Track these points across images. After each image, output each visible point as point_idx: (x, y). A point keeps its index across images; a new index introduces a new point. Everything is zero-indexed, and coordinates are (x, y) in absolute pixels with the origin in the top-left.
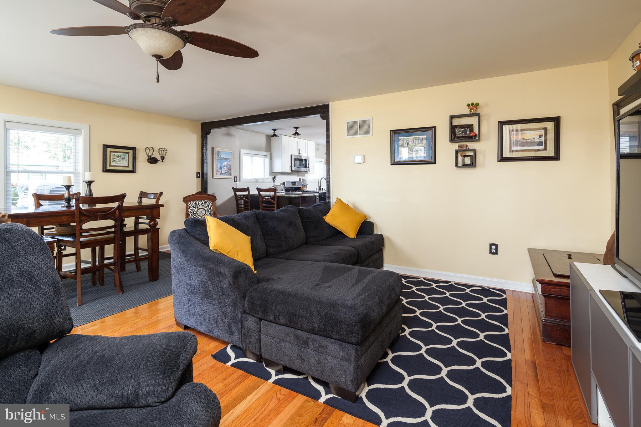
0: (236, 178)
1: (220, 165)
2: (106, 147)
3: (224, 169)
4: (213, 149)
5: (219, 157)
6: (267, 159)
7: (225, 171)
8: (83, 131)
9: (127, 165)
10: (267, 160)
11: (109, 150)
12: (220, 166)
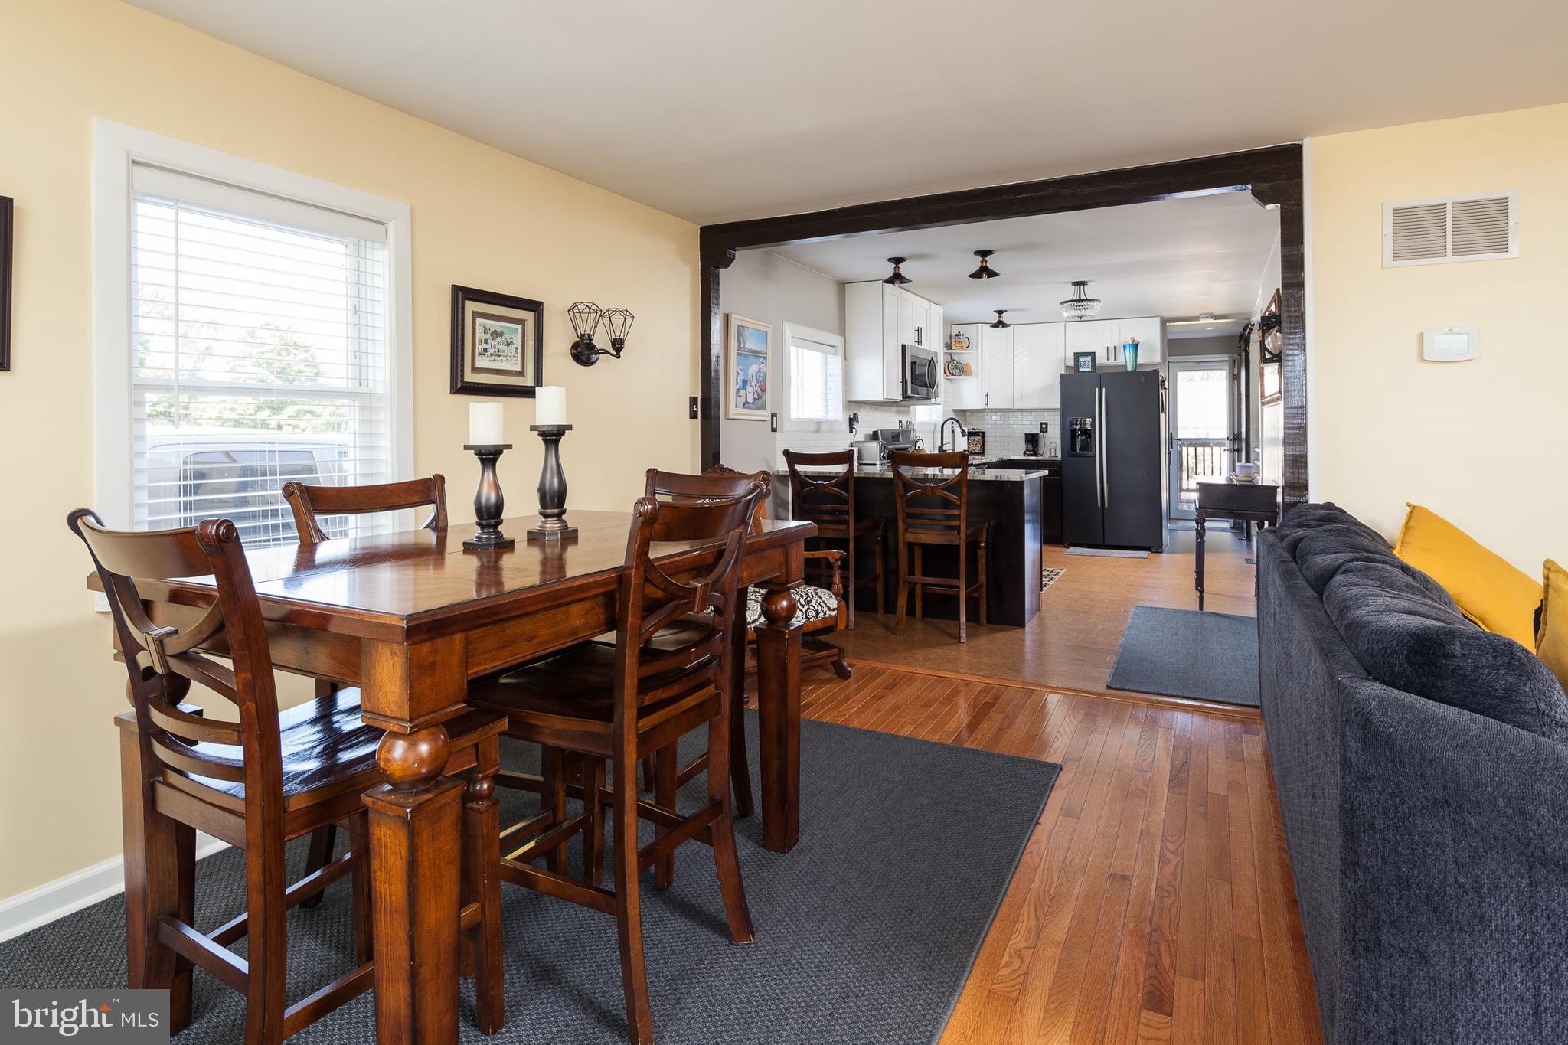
0: (775, 418)
1: (744, 375)
2: (462, 294)
3: (751, 388)
4: (727, 318)
5: (742, 346)
6: (837, 357)
7: (754, 393)
8: (391, 226)
9: (518, 368)
10: (836, 362)
11: (471, 306)
12: (743, 378)
